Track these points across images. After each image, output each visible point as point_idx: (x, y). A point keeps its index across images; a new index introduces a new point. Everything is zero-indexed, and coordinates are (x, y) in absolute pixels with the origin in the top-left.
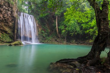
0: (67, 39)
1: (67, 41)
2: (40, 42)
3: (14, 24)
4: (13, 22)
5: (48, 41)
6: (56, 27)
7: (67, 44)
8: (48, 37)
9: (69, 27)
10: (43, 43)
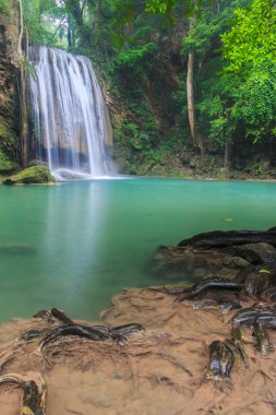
0: (231, 158)
1: (233, 167)
2: (123, 171)
3: (17, 98)
4: (12, 90)
5: (153, 165)
6: (186, 103)
7: (232, 177)
8: (152, 152)
9: (243, 104)
10: (133, 173)
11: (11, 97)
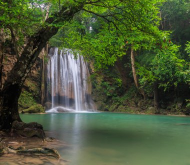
2: (100, 109)
3: (41, 72)
4: (39, 69)
5: (118, 105)
8: (118, 98)
10: (106, 110)
11: (39, 72)
